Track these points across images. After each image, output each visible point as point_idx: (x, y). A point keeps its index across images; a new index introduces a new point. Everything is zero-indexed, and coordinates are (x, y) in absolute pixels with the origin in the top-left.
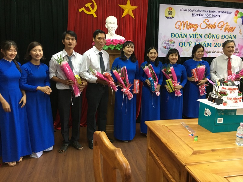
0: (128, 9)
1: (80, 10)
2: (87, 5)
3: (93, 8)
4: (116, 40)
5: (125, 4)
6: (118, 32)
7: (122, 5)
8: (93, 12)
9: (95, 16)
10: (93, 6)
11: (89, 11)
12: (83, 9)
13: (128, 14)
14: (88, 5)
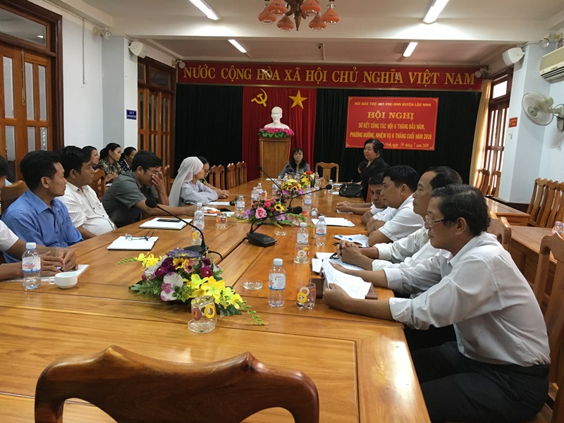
0: (298, 100)
1: (252, 101)
2: (258, 96)
3: (264, 98)
4: (276, 129)
5: (295, 96)
6: (282, 121)
7: (293, 95)
8: (263, 102)
9: (265, 105)
10: (263, 97)
11: (260, 100)
12: (255, 99)
13: (298, 105)
14: (260, 96)
